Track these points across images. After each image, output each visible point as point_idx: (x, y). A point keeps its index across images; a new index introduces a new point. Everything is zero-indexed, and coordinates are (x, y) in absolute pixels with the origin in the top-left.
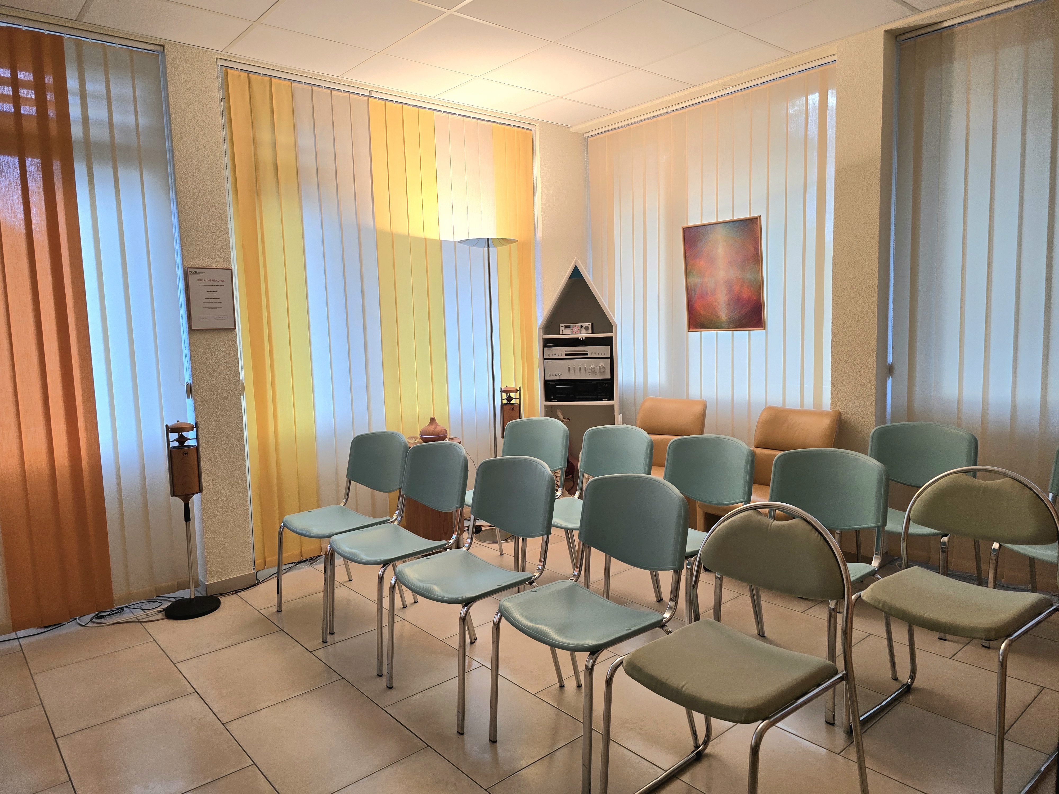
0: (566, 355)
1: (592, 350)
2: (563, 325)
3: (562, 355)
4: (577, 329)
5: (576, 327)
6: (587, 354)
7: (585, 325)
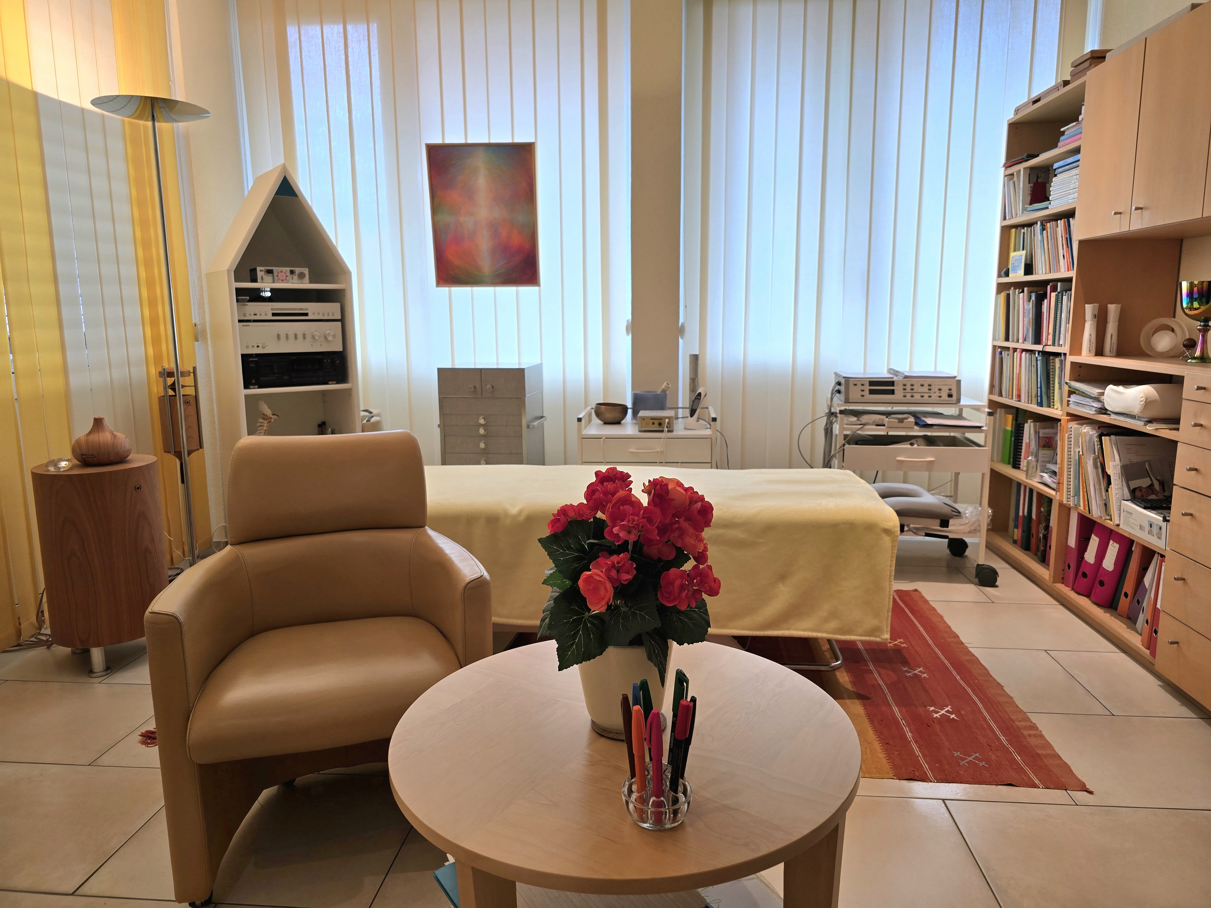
0: (274, 314)
1: (313, 309)
2: (262, 268)
3: (266, 315)
4: (284, 275)
5: (282, 272)
6: (306, 314)
7: (298, 270)
